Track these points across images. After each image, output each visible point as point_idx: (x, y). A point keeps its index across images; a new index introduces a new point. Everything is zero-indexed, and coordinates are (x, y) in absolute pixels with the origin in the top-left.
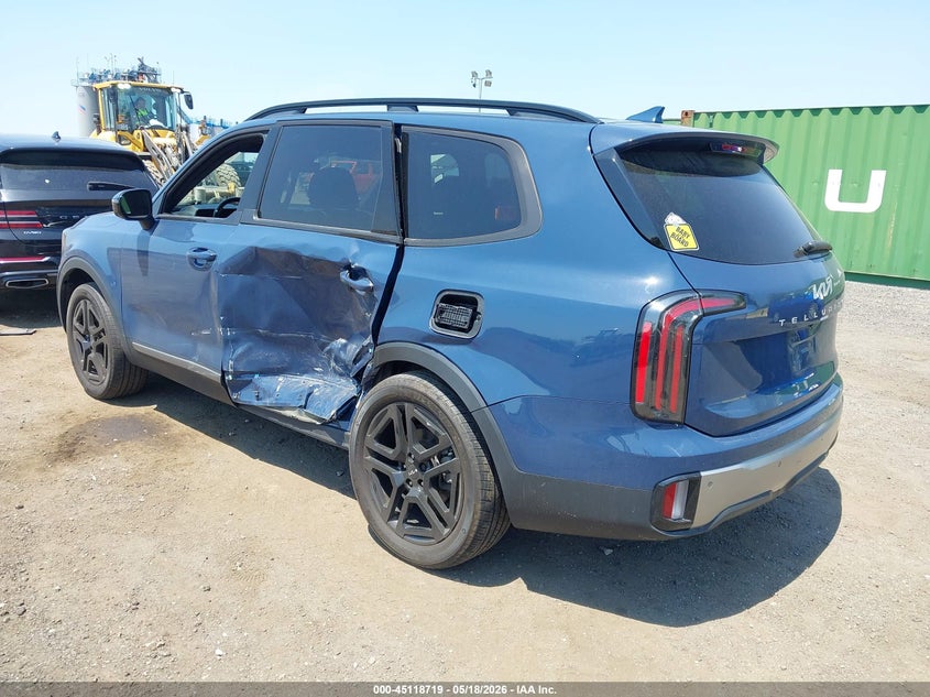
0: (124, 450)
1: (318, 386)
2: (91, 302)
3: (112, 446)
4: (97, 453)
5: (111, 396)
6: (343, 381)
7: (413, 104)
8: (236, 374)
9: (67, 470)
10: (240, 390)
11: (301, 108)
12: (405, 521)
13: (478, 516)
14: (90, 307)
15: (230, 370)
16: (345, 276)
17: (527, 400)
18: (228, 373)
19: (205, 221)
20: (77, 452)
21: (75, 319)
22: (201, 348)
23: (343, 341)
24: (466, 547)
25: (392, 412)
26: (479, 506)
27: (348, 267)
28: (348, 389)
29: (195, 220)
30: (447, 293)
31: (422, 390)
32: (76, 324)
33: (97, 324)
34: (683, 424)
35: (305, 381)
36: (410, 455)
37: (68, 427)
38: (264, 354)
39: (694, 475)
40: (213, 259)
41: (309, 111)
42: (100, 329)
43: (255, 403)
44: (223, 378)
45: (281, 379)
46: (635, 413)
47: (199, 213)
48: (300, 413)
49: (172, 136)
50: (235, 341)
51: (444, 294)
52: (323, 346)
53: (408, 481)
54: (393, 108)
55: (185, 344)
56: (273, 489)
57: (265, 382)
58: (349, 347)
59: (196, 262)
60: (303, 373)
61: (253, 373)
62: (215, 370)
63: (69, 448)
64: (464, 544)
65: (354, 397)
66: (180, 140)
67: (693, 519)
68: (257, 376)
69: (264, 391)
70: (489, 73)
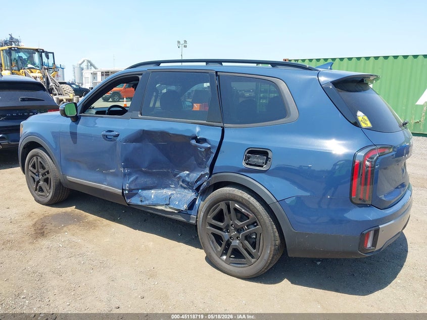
0: (69, 230)
1: (173, 194)
2: (41, 157)
3: (62, 228)
4: (57, 232)
5: (52, 203)
6: (186, 191)
7: (220, 62)
8: (130, 190)
9: (44, 242)
10: (131, 197)
11: (158, 63)
12: (230, 257)
13: (272, 253)
14: (40, 160)
15: (127, 188)
16: (194, 142)
17: (298, 198)
18: (125, 190)
19: (102, 117)
20: (45, 233)
21: (30, 166)
22: (109, 178)
23: (188, 172)
24: (265, 267)
25: (222, 206)
26: (273, 248)
27: (195, 138)
28: (190, 195)
29: (97, 117)
30: (251, 149)
31: (240, 195)
32: (31, 169)
33: (43, 168)
34: (371, 205)
35: (166, 192)
36: (232, 225)
37: (35, 220)
38: (143, 180)
39: (377, 227)
40: (117, 136)
41: (162, 65)
42: (45, 171)
43: (140, 203)
44: (123, 192)
45: (153, 191)
46: (352, 201)
47: (97, 113)
48: (166, 207)
49: (38, 73)
50: (130, 174)
51: (249, 150)
52: (175, 175)
53: (231, 238)
54: (209, 64)
55: (100, 176)
56: (151, 244)
57: (145, 193)
58: (191, 175)
59: (107, 137)
60: (164, 188)
61: (138, 189)
62: (118, 188)
63: (40, 231)
64: (265, 266)
65: (195, 199)
66: (45, 74)
67: (375, 247)
68: (140, 191)
69: (145, 198)
70: (185, 42)
